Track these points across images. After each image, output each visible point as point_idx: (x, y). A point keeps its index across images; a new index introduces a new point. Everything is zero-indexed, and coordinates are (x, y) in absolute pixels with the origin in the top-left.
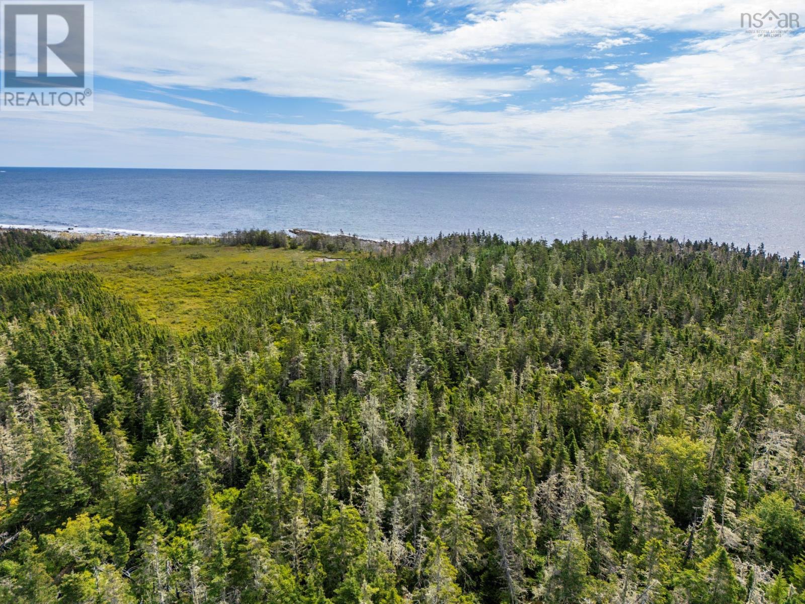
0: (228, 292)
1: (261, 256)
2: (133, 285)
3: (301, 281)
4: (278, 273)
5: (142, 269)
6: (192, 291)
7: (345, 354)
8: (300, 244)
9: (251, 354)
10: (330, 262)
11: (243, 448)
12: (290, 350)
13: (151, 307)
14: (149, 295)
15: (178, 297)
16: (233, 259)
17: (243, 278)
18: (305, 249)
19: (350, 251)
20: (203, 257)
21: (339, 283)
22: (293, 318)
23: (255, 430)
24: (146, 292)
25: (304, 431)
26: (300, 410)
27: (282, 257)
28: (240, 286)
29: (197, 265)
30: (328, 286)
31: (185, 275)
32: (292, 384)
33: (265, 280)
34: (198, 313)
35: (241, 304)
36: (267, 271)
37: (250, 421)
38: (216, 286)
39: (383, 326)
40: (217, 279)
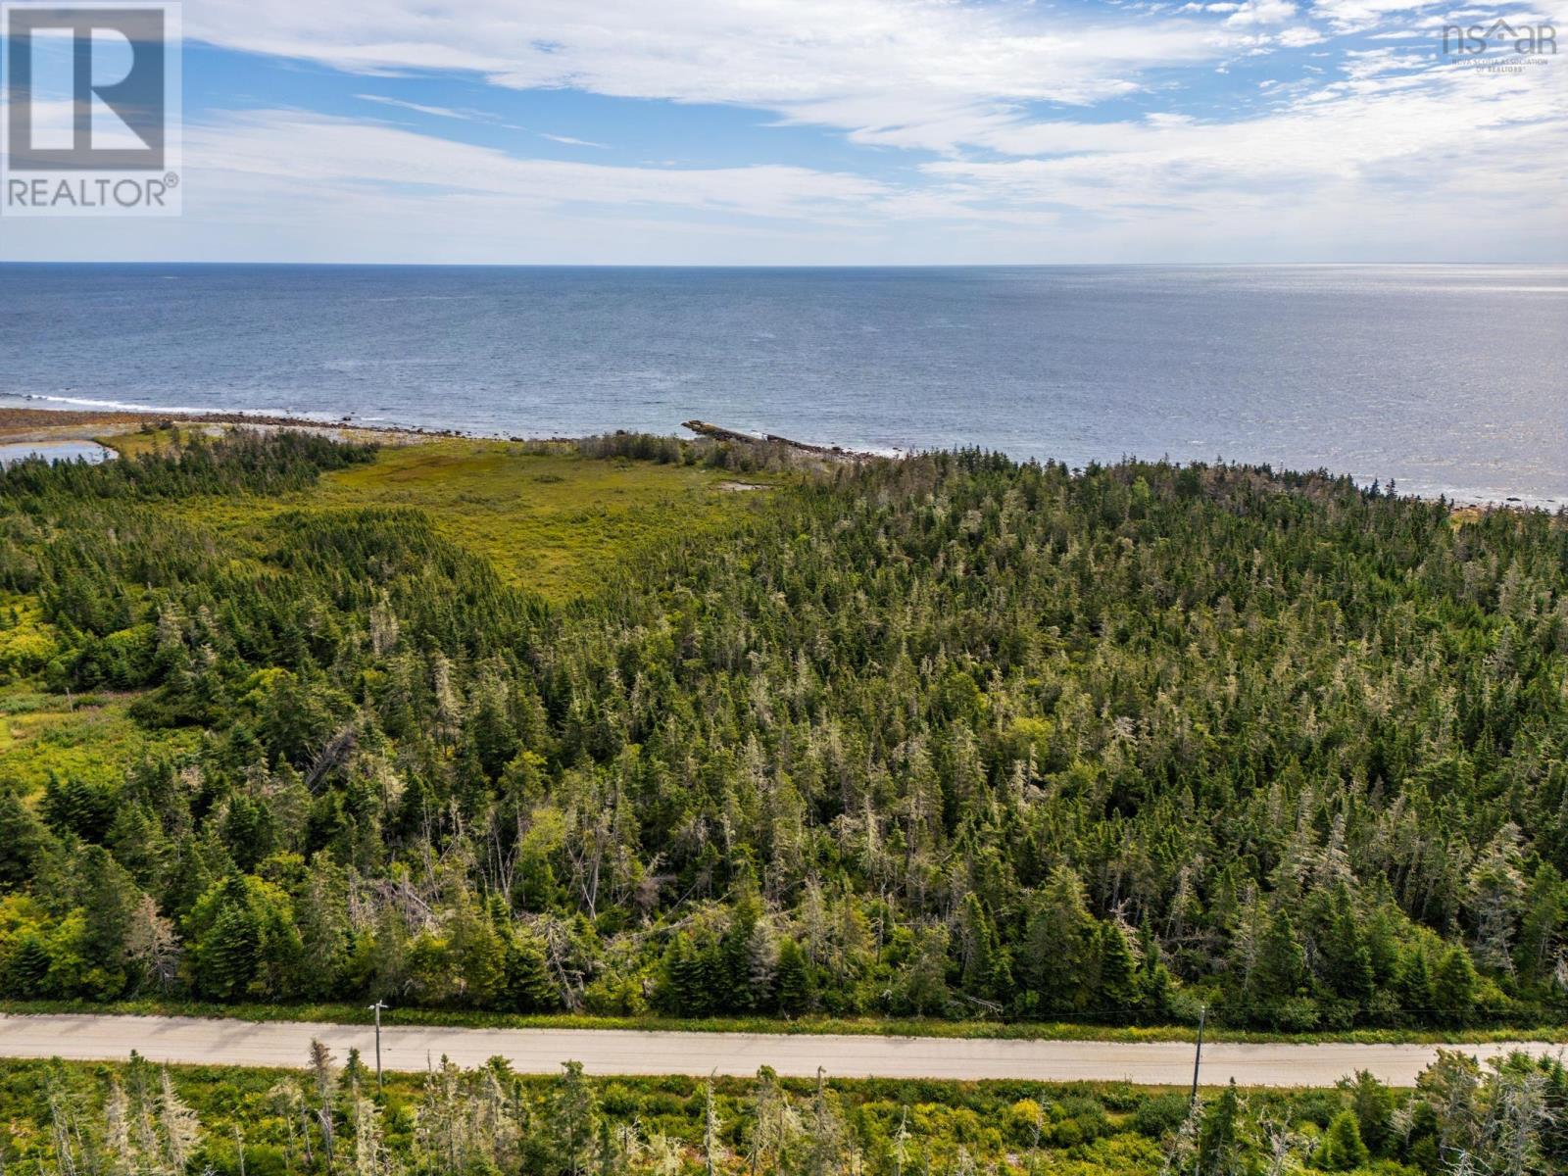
0: (601, 541)
1: (642, 477)
2: (474, 527)
3: (701, 526)
4: (668, 511)
5: (478, 502)
6: (553, 538)
7: (741, 633)
8: (700, 458)
9: (640, 629)
10: (743, 492)
11: (644, 715)
12: (684, 626)
13: (506, 562)
14: (500, 544)
15: (537, 548)
16: (602, 485)
17: (619, 520)
18: (708, 466)
19: (775, 472)
20: (558, 480)
21: (750, 534)
22: (687, 585)
23: (652, 702)
24: (494, 539)
25: (697, 706)
26: (693, 689)
27: (671, 481)
28: (616, 533)
29: (554, 494)
30: (737, 535)
31: (538, 511)
32: (687, 663)
33: (651, 524)
34: (567, 573)
35: (621, 562)
36: (650, 508)
37: (647, 693)
38: (583, 531)
39: (793, 600)
40: (584, 520)
